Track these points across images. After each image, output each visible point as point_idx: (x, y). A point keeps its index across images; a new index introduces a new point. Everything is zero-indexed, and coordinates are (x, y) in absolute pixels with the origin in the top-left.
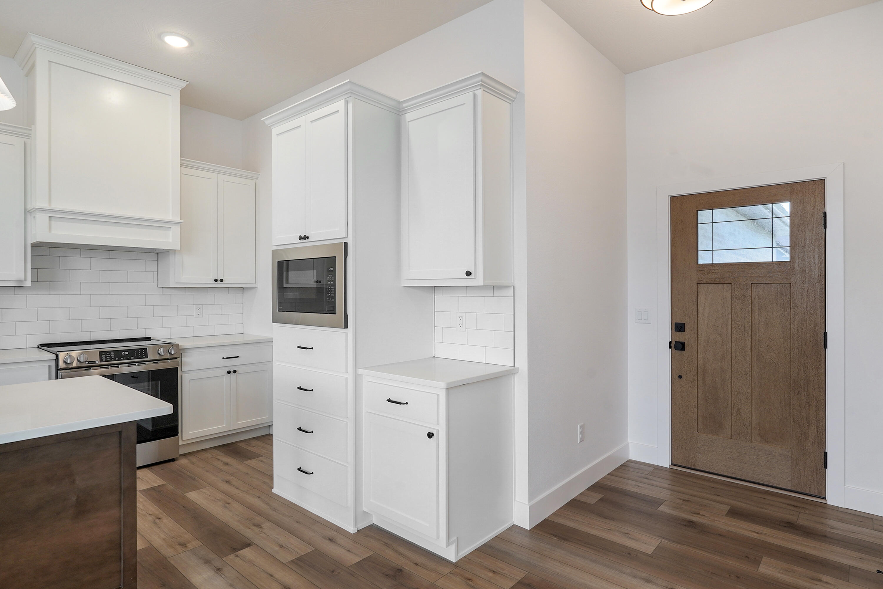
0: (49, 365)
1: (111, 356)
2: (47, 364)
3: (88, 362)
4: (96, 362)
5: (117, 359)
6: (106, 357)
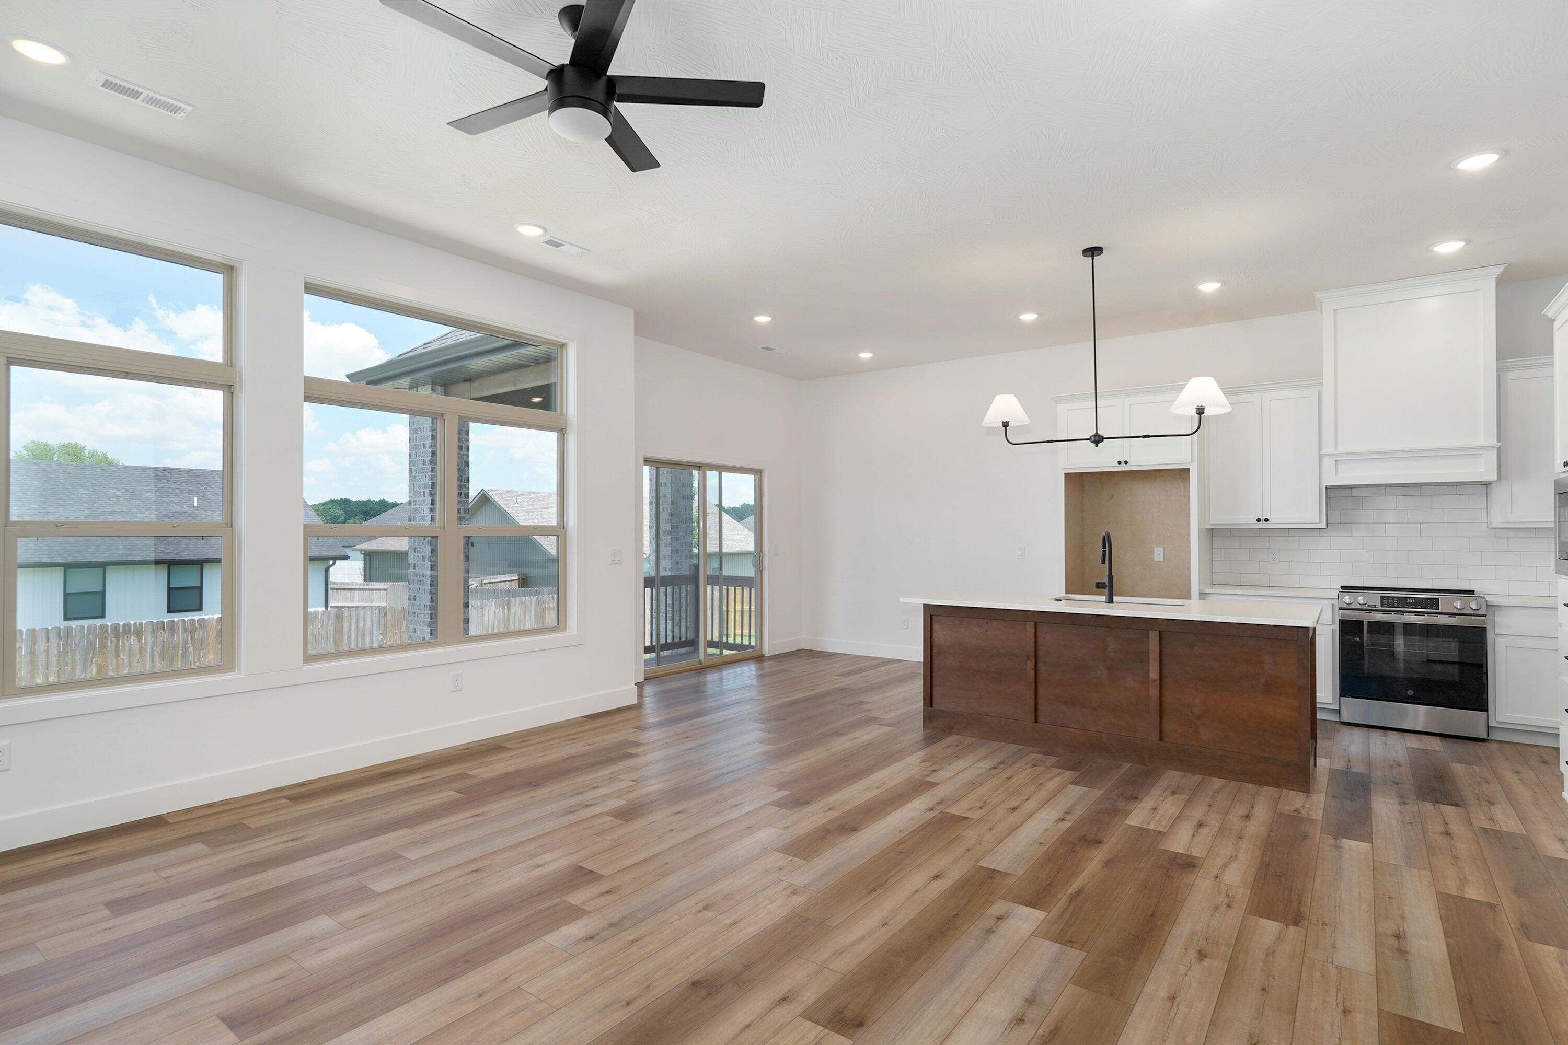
0: (1332, 604)
1: (1393, 603)
2: (1330, 603)
3: (1368, 605)
4: (1377, 606)
5: (1401, 606)
6: (1388, 603)
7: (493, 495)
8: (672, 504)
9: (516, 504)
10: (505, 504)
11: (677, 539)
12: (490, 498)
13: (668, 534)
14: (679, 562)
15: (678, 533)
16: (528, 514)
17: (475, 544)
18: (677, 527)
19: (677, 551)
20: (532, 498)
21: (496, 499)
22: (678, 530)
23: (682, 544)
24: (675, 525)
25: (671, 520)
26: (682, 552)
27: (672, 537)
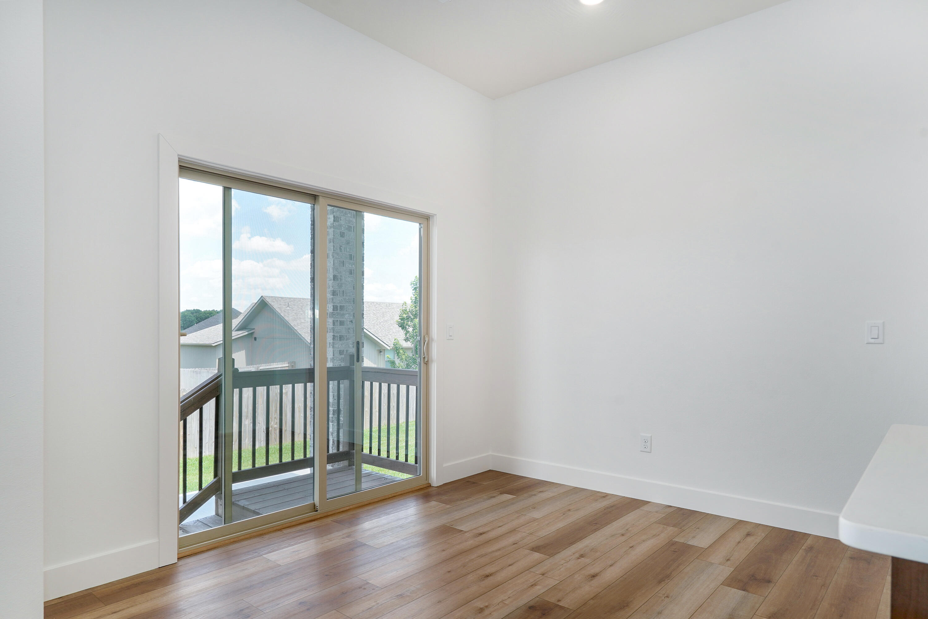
7: (269, 301)
8: (334, 280)
9: (288, 308)
10: (279, 308)
11: (342, 323)
12: (267, 303)
13: (330, 317)
14: (343, 351)
15: (343, 315)
16: (297, 316)
17: (257, 339)
18: (342, 308)
19: (341, 338)
20: (302, 303)
21: (272, 304)
22: (342, 312)
23: (349, 329)
24: (338, 305)
25: (333, 299)
26: (347, 339)
27: (333, 321)
